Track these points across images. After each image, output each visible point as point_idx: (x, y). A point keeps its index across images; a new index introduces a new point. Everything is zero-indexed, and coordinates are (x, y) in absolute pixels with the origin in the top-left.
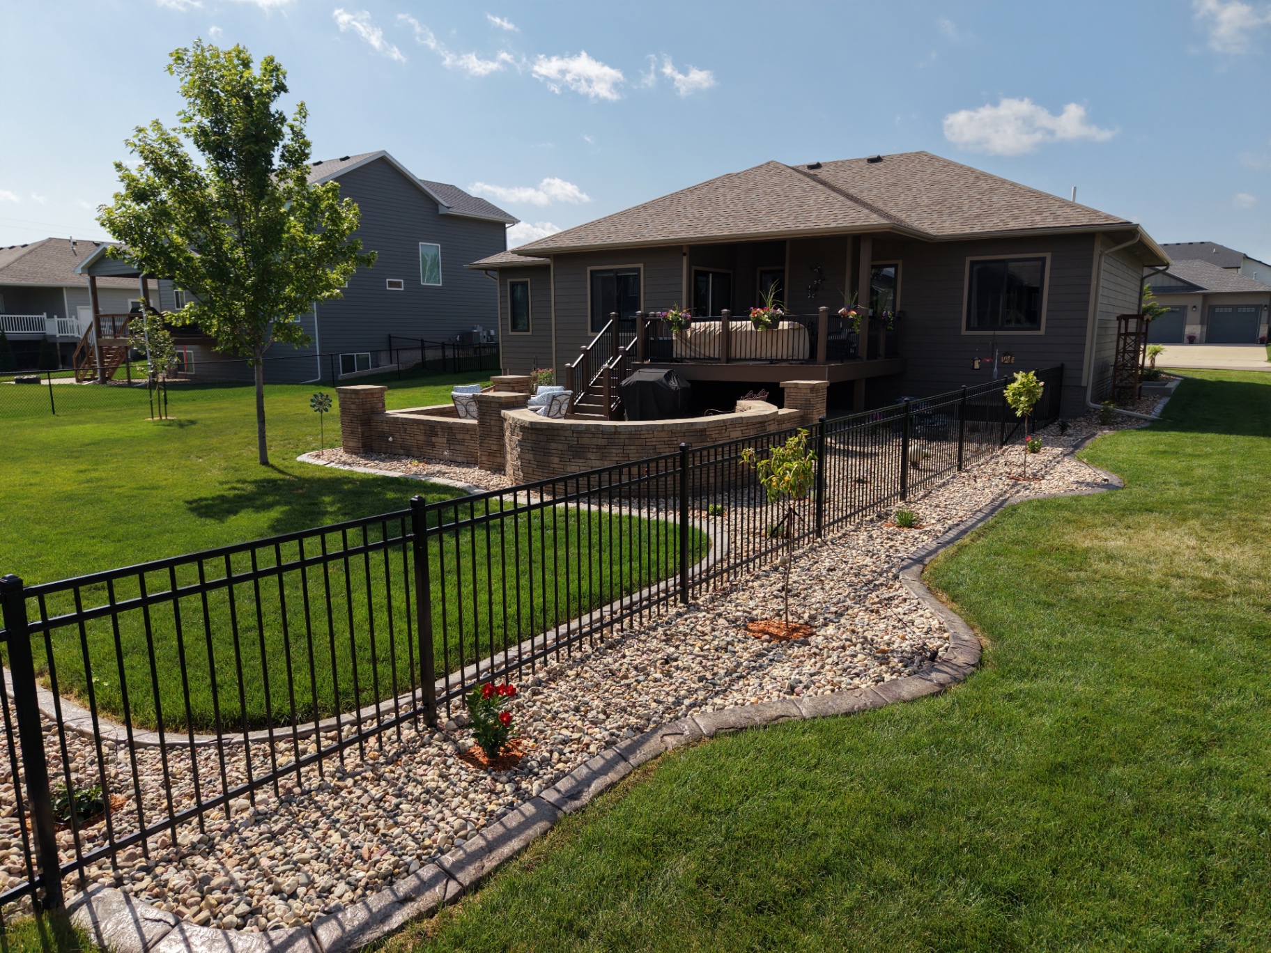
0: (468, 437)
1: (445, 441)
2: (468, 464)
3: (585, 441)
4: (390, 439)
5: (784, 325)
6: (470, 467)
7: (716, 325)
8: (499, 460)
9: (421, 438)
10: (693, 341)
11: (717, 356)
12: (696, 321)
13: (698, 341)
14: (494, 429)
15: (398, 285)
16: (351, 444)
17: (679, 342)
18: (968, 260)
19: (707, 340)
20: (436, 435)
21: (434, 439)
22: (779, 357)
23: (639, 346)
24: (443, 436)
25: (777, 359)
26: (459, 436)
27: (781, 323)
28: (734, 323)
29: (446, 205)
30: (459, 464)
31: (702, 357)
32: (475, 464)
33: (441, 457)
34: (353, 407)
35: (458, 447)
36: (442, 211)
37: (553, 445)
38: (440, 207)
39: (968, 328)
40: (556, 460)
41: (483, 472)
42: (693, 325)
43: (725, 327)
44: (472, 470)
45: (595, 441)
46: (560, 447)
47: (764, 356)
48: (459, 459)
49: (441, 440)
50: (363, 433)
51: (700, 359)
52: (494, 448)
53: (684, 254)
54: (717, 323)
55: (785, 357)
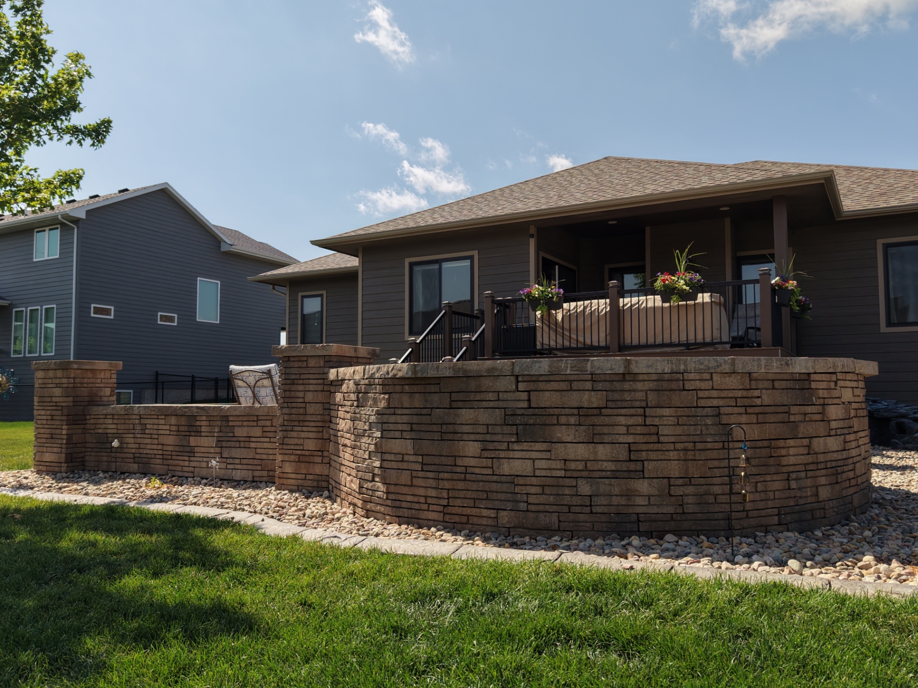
0: (257, 432)
1: (212, 441)
2: (255, 483)
3: (546, 399)
4: (115, 443)
5: (704, 298)
6: (258, 488)
7: (601, 305)
8: (318, 469)
9: (171, 440)
10: (566, 326)
11: (603, 344)
12: (568, 300)
13: (574, 325)
14: (311, 409)
15: (171, 319)
16: (48, 457)
17: (546, 329)
18: (880, 243)
19: (588, 324)
20: (198, 433)
21: (193, 441)
22: (700, 339)
23: (488, 336)
24: (210, 434)
25: (696, 344)
26: (240, 432)
27: (700, 295)
28: (627, 300)
29: (229, 242)
30: (237, 484)
31: (580, 345)
32: (270, 481)
33: (204, 472)
34: (57, 392)
35: (236, 453)
36: (224, 248)
37: (466, 415)
38: (222, 244)
39: (889, 324)
40: (473, 448)
41: (286, 496)
42: (565, 305)
43: (614, 305)
44: (261, 493)
45: (574, 399)
46: (484, 417)
47: (675, 340)
48: (238, 475)
49: (205, 442)
50: (69, 437)
51: (577, 348)
52: (311, 445)
53: (532, 236)
54: (602, 301)
55: (708, 340)
